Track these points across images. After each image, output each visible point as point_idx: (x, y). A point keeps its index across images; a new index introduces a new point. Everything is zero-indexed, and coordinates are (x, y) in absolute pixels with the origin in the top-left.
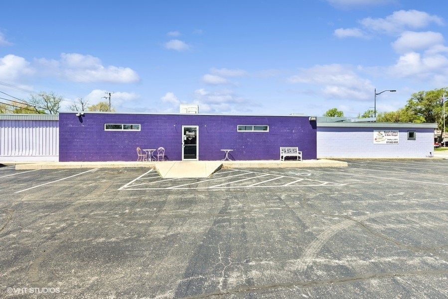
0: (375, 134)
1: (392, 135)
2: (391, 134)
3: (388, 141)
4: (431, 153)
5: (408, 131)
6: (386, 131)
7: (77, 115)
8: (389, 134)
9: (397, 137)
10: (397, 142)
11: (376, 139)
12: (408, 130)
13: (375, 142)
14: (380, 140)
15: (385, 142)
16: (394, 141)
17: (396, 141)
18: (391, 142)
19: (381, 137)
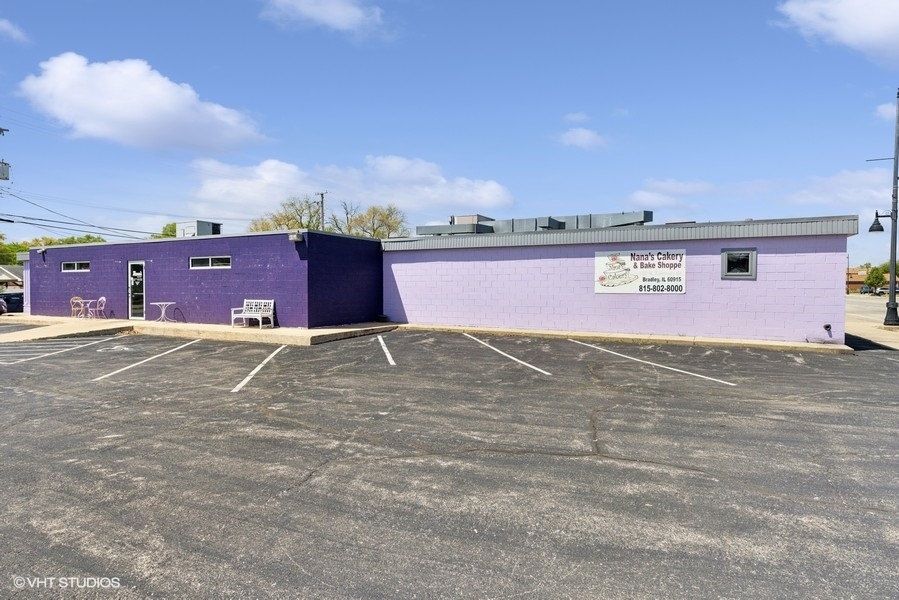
0: (601, 263)
1: (661, 265)
2: (656, 261)
3: (647, 283)
4: (828, 327)
5: (723, 250)
6: (637, 252)
7: (39, 252)
8: (650, 261)
9: (680, 272)
10: (679, 288)
11: (602, 279)
12: (726, 245)
13: (599, 288)
14: (616, 281)
15: (633, 288)
16: (666, 284)
17: (674, 283)
18: (655, 288)
19: (620, 271)
